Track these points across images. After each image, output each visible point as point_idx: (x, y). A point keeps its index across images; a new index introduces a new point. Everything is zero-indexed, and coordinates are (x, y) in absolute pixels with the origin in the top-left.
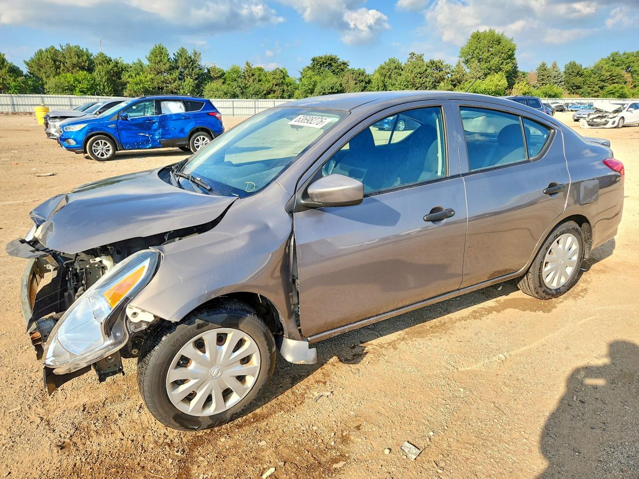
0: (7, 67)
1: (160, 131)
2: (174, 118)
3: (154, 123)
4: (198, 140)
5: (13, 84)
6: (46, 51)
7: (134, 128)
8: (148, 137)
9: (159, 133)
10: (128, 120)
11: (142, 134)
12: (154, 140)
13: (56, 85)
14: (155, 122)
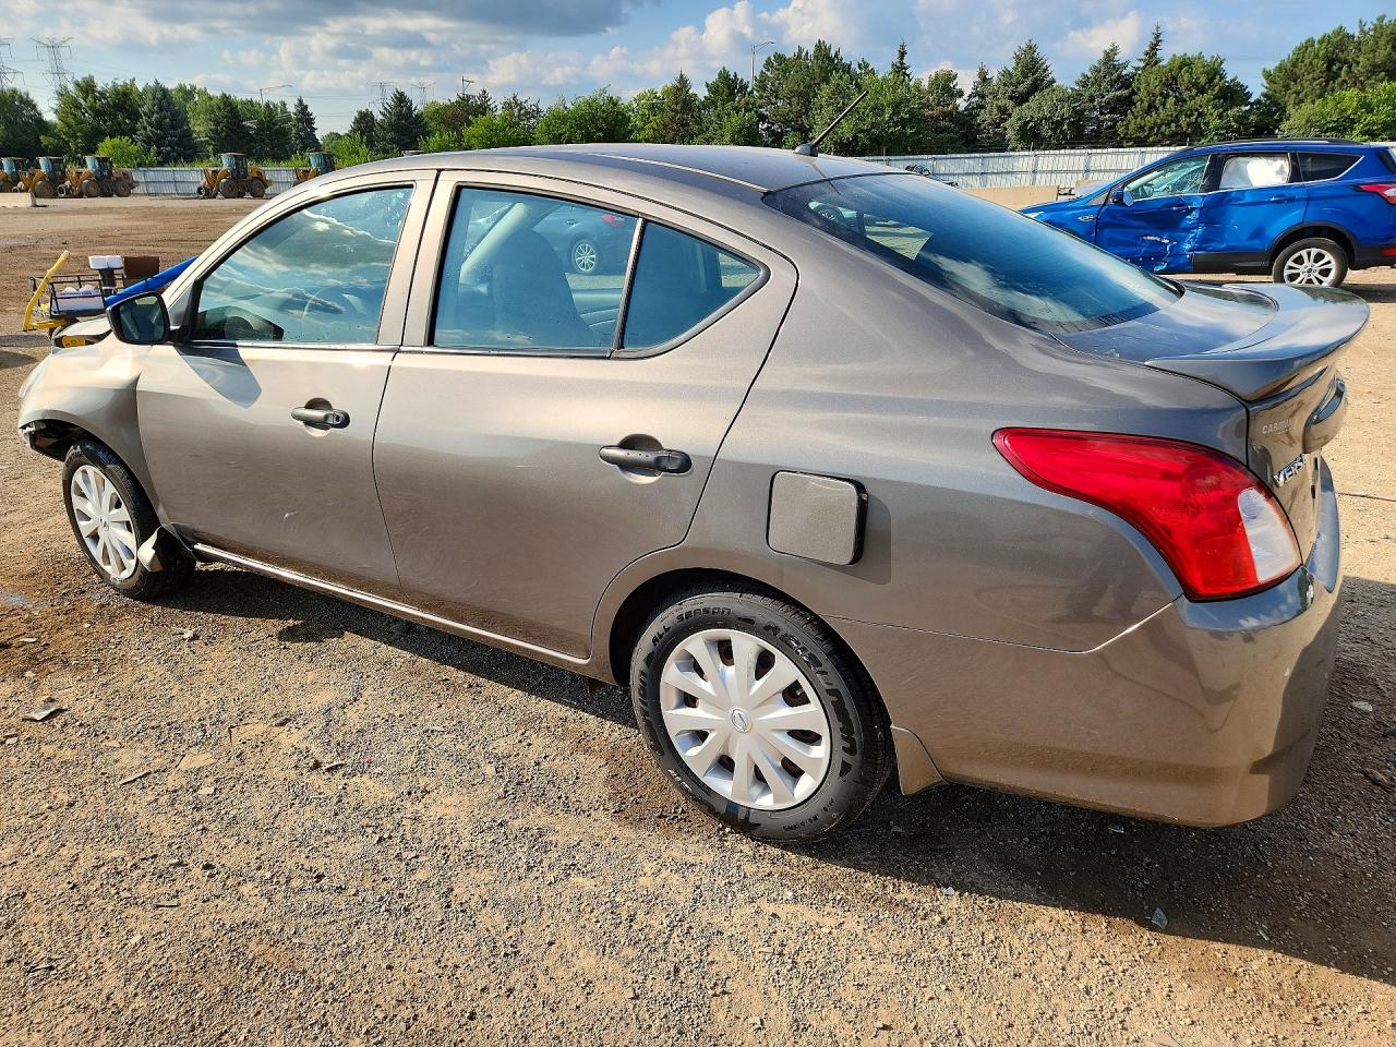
0: (1217, 88)
1: (1199, 231)
2: (1248, 199)
3: (1189, 212)
4: (1299, 261)
5: (1215, 123)
6: (1321, 42)
7: (1136, 223)
8: (1166, 245)
9: (1194, 238)
10: (1124, 204)
11: (1152, 238)
12: (1176, 253)
13: (1308, 121)
14: (1194, 209)
